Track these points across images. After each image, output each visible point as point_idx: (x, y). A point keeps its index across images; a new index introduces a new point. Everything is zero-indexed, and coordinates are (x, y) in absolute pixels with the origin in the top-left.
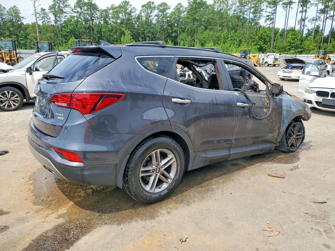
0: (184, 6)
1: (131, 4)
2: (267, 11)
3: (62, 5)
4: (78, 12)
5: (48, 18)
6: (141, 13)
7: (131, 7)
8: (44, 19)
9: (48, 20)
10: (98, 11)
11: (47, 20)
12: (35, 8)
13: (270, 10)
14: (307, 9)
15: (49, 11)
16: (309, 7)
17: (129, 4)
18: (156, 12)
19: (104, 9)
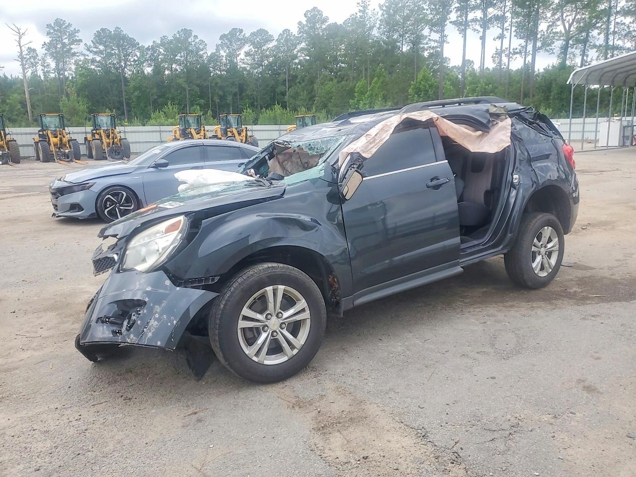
0: (295, 35)
1: (196, 35)
2: (431, 38)
3: (66, 41)
4: (101, 52)
5: (46, 64)
6: (218, 50)
7: (197, 40)
8: (35, 68)
9: (46, 69)
10: (139, 48)
11: (43, 68)
12: (21, 48)
13: (435, 36)
14: (505, 32)
15: (47, 52)
16: (507, 28)
17: (193, 35)
18: (247, 48)
19: (149, 46)
